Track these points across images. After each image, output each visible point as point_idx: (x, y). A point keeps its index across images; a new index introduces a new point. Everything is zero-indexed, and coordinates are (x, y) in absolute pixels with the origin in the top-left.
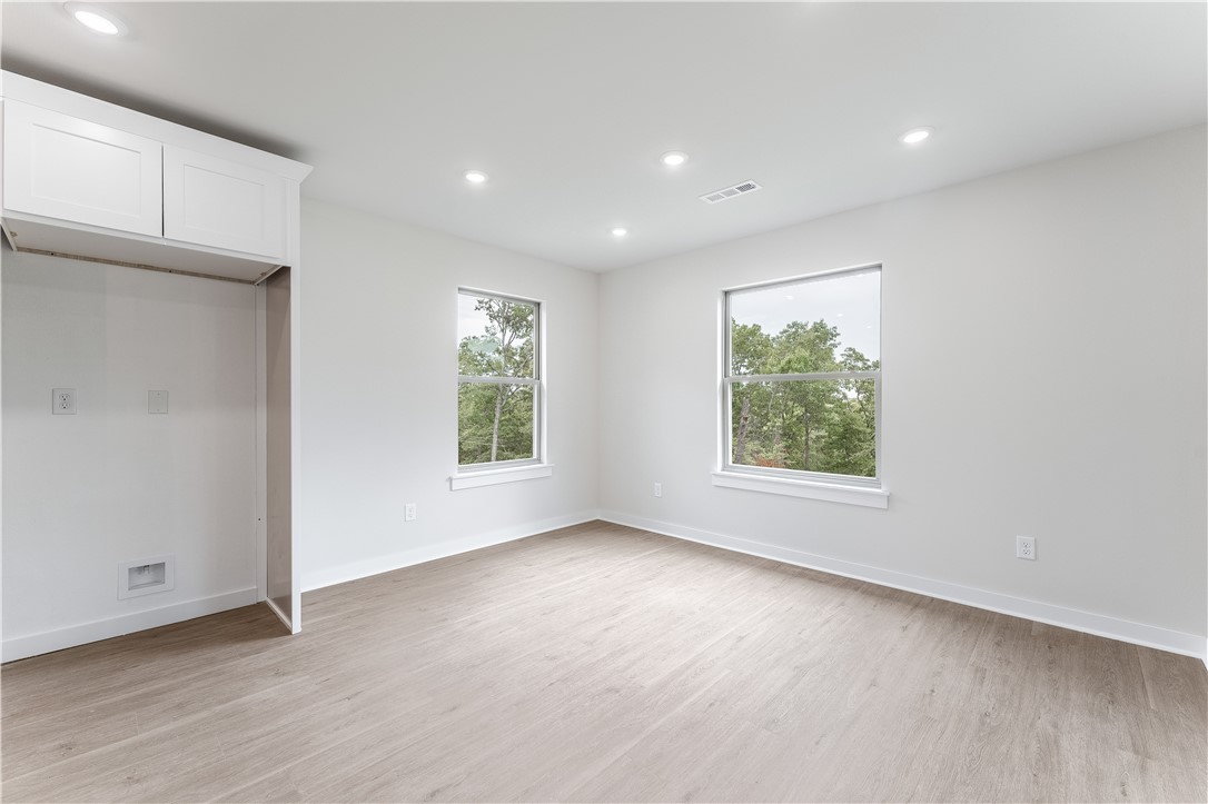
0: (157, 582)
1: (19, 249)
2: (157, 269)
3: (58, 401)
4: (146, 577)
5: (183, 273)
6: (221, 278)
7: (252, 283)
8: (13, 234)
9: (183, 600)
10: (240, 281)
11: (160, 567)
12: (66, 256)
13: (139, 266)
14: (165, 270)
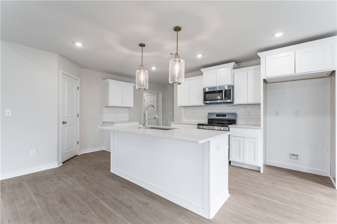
0: (296, 159)
1: (270, 83)
2: (297, 80)
3: (276, 114)
4: (294, 157)
5: (303, 79)
6: (314, 78)
7: (325, 77)
8: (268, 81)
9: (304, 167)
10: (321, 78)
11: (297, 155)
12: (277, 82)
13: (292, 81)
14: (298, 80)
